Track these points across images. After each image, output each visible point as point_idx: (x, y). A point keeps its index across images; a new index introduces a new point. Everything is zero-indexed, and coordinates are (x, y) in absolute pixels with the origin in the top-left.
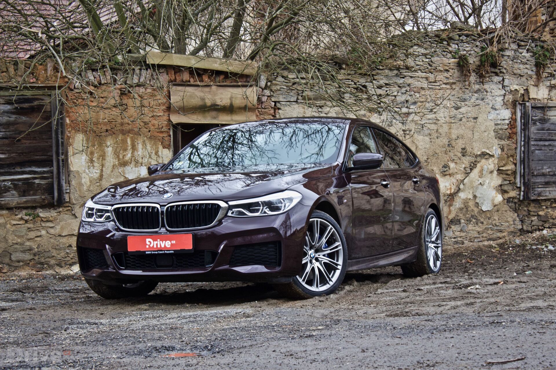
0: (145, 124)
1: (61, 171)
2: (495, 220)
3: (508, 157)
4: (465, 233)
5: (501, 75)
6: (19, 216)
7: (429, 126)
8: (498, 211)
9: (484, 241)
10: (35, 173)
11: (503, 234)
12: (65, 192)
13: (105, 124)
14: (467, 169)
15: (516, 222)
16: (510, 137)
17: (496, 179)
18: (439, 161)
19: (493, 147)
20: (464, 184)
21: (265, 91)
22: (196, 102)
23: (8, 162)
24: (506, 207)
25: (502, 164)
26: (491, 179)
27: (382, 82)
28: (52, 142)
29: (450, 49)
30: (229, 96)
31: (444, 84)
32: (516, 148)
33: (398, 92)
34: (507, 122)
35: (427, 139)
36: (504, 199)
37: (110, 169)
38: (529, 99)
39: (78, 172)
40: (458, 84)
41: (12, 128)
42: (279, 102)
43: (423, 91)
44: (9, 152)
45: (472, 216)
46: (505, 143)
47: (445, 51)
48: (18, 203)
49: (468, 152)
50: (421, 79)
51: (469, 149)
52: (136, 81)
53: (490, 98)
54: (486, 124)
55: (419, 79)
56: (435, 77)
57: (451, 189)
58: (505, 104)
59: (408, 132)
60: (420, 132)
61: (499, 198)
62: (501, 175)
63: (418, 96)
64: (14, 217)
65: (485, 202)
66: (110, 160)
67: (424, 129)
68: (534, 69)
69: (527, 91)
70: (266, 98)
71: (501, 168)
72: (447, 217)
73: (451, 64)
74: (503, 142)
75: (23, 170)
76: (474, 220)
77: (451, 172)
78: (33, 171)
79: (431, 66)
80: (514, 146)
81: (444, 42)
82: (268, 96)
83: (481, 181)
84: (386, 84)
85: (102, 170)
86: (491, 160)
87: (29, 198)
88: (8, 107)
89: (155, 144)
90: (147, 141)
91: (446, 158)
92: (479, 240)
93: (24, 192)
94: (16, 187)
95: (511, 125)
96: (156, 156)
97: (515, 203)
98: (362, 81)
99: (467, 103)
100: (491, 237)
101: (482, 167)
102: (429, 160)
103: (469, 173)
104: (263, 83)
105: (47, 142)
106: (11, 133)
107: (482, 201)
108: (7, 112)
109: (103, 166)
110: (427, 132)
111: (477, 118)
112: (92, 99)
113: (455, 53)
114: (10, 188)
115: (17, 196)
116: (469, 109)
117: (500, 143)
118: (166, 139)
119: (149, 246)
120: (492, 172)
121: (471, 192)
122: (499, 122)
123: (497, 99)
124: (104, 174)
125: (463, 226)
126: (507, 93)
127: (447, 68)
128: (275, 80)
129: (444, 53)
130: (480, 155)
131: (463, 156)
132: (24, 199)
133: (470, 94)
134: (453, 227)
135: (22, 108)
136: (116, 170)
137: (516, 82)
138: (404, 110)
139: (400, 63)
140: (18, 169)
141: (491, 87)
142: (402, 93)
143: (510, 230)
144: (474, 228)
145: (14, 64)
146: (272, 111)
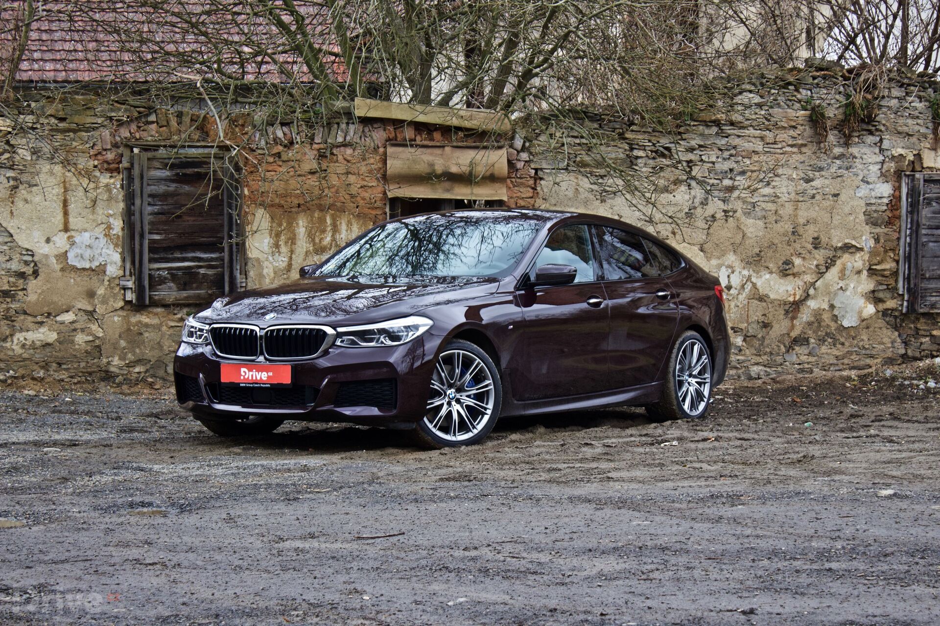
1: (234, 258)
2: (863, 340)
3: (886, 251)
4: (816, 358)
5: (877, 133)
6: (179, 316)
7: (763, 205)
8: (868, 328)
9: (845, 369)
10: (199, 259)
11: (876, 361)
12: (239, 286)
13: (297, 196)
14: (820, 267)
15: (896, 345)
16: (889, 223)
17: (866, 282)
18: (778, 255)
19: (861, 236)
20: (815, 289)
21: (521, 154)
22: (421, 168)
23: (165, 245)
24: (881, 323)
25: (875, 261)
26: (859, 282)
27: (693, 143)
28: (223, 220)
29: (799, 96)
30: (468, 161)
31: (789, 145)
32: (899, 239)
33: (718, 157)
34: (886, 201)
35: (761, 223)
36: (878, 311)
37: (302, 256)
38: (923, 168)
39: (258, 260)
40: (810, 146)
41: (170, 201)
42: (541, 169)
43: (757, 156)
44: (166, 232)
45: (827, 334)
46: (882, 231)
47: (790, 100)
48: (176, 299)
49: (822, 242)
50: (753, 140)
51: (824, 239)
52: (340, 139)
53: (860, 166)
54: (851, 203)
55: (750, 139)
56: (775, 137)
57: (795, 294)
58: (882, 175)
59: (731, 214)
60: (749, 213)
61: (870, 309)
62: (875, 277)
63: (748, 162)
64: (171, 317)
65: (848, 315)
66: (303, 244)
67: (757, 209)
68: (930, 125)
69: (918, 156)
70: (523, 163)
71: (874, 267)
72: (788, 334)
73: (800, 118)
74: (878, 230)
75: (184, 255)
76: (829, 340)
77: (795, 270)
78: (197, 257)
79: (769, 120)
80: (896, 235)
81: (790, 87)
82: (526, 162)
83: (842, 284)
84: (700, 146)
85: (291, 258)
86: (858, 255)
87: (191, 293)
88: (167, 173)
89: (365, 224)
90: (353, 221)
91: (788, 251)
92: (837, 368)
93: (185, 284)
94: (174, 278)
95: (892, 206)
97: (896, 317)
98: (664, 141)
99: (823, 173)
100: (855, 364)
101: (844, 264)
102: (763, 253)
103: (824, 273)
104: (518, 143)
105: (217, 220)
106: (169, 207)
107: (843, 313)
108: (165, 180)
109: (292, 252)
110: (760, 214)
111: (838, 194)
112: (281, 163)
113: (806, 102)
114: (166, 278)
115: (175, 289)
116: (827, 182)
117: (873, 231)
118: (380, 217)
119: (243, 377)
120: (859, 272)
121: (826, 300)
122: (873, 201)
123: (871, 167)
124: (293, 262)
125: (813, 348)
126: (887, 159)
127: (794, 124)
128: (536, 139)
129: (788, 102)
130: (841, 248)
131: (816, 248)
132: (184, 294)
133: (830, 161)
134: (797, 348)
135: (185, 175)
136: (310, 257)
137: (902, 144)
138: (727, 182)
139: (721, 116)
140: (178, 255)
141: (862, 151)
142: (724, 159)
143: (886, 356)
144: (829, 351)
145: (177, 116)
146: (531, 182)
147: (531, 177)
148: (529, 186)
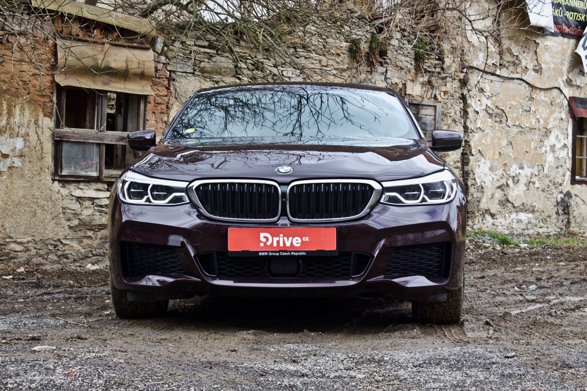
0: (24, 84)
5: (385, 65)
21: (161, 57)
22: (88, 61)
27: (278, 60)
29: (343, 31)
30: (124, 59)
31: (335, 69)
38: (405, 94)
42: (175, 72)
43: (315, 75)
50: (315, 62)
55: (313, 61)
56: (328, 61)
68: (413, 62)
69: (404, 85)
70: (162, 65)
73: (343, 48)
79: (325, 47)
81: (338, 23)
82: (164, 64)
89: (35, 110)
90: (26, 106)
96: (35, 126)
98: (260, 56)
113: (348, 36)
118: (49, 105)
119: (265, 243)
127: (339, 52)
128: (172, 45)
129: (337, 34)
137: (397, 75)
141: (376, 78)
146: (166, 82)
147: (166, 78)
148: (165, 86)
